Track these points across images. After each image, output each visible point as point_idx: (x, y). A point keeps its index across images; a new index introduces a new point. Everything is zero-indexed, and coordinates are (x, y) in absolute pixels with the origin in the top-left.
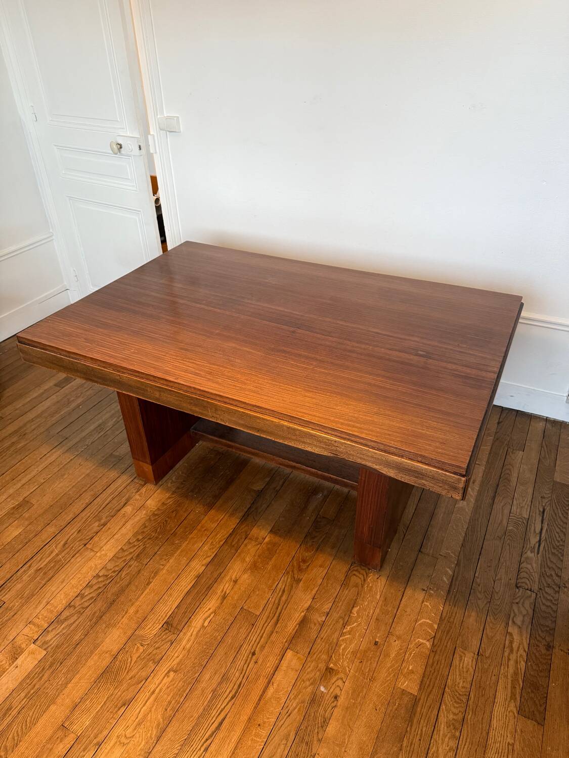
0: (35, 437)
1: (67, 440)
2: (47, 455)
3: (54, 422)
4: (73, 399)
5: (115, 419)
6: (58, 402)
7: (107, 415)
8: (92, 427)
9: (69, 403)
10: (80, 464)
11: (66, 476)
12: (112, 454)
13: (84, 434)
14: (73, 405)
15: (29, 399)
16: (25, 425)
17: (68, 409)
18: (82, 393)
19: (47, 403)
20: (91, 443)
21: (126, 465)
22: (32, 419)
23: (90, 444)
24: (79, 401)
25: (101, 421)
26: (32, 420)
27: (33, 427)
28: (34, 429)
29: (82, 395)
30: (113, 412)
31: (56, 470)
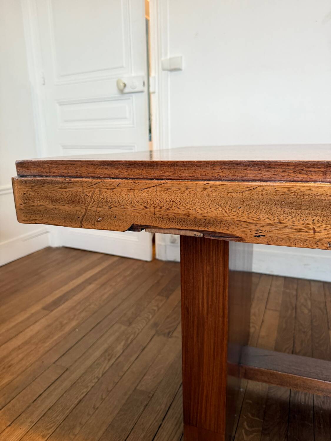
0: (24, 369)
1: (68, 372)
2: (45, 395)
3: (47, 349)
4: (65, 322)
5: (123, 343)
6: (49, 326)
7: (112, 338)
8: (98, 353)
9: (62, 326)
10: (94, 408)
11: (78, 429)
12: (135, 389)
13: (89, 363)
14: (67, 329)
15: (12, 324)
16: (10, 354)
17: (63, 333)
18: (75, 316)
19: (37, 327)
20: (103, 375)
21: (163, 406)
22: (19, 346)
23: (101, 375)
24: (74, 323)
25: (106, 346)
26: (19, 348)
27: (21, 356)
28: (22, 360)
29: (76, 318)
30: (117, 334)
31: (61, 418)
